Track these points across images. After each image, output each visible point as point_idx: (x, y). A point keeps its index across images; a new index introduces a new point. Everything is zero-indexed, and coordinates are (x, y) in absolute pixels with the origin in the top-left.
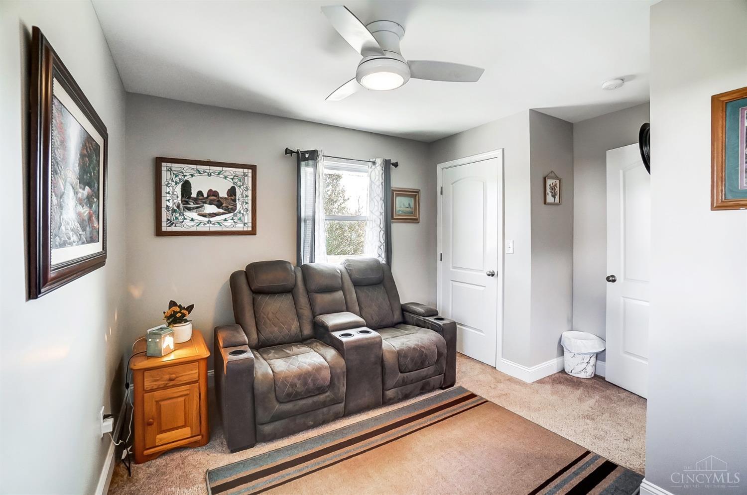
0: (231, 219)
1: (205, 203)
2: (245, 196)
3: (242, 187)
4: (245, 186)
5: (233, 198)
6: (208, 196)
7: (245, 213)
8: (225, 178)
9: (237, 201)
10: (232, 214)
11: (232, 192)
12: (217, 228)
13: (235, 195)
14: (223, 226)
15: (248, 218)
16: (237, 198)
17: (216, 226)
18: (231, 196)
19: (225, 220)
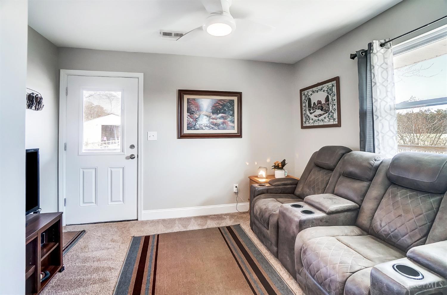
0: (327, 117)
1: (316, 109)
2: (333, 100)
3: (332, 94)
4: (333, 93)
5: (328, 103)
6: (317, 105)
7: (334, 112)
8: (324, 91)
9: (330, 104)
10: (328, 113)
11: (327, 99)
12: (321, 123)
13: (329, 101)
14: (324, 122)
15: (336, 116)
16: (330, 103)
17: (321, 122)
18: (327, 102)
19: (325, 118)
